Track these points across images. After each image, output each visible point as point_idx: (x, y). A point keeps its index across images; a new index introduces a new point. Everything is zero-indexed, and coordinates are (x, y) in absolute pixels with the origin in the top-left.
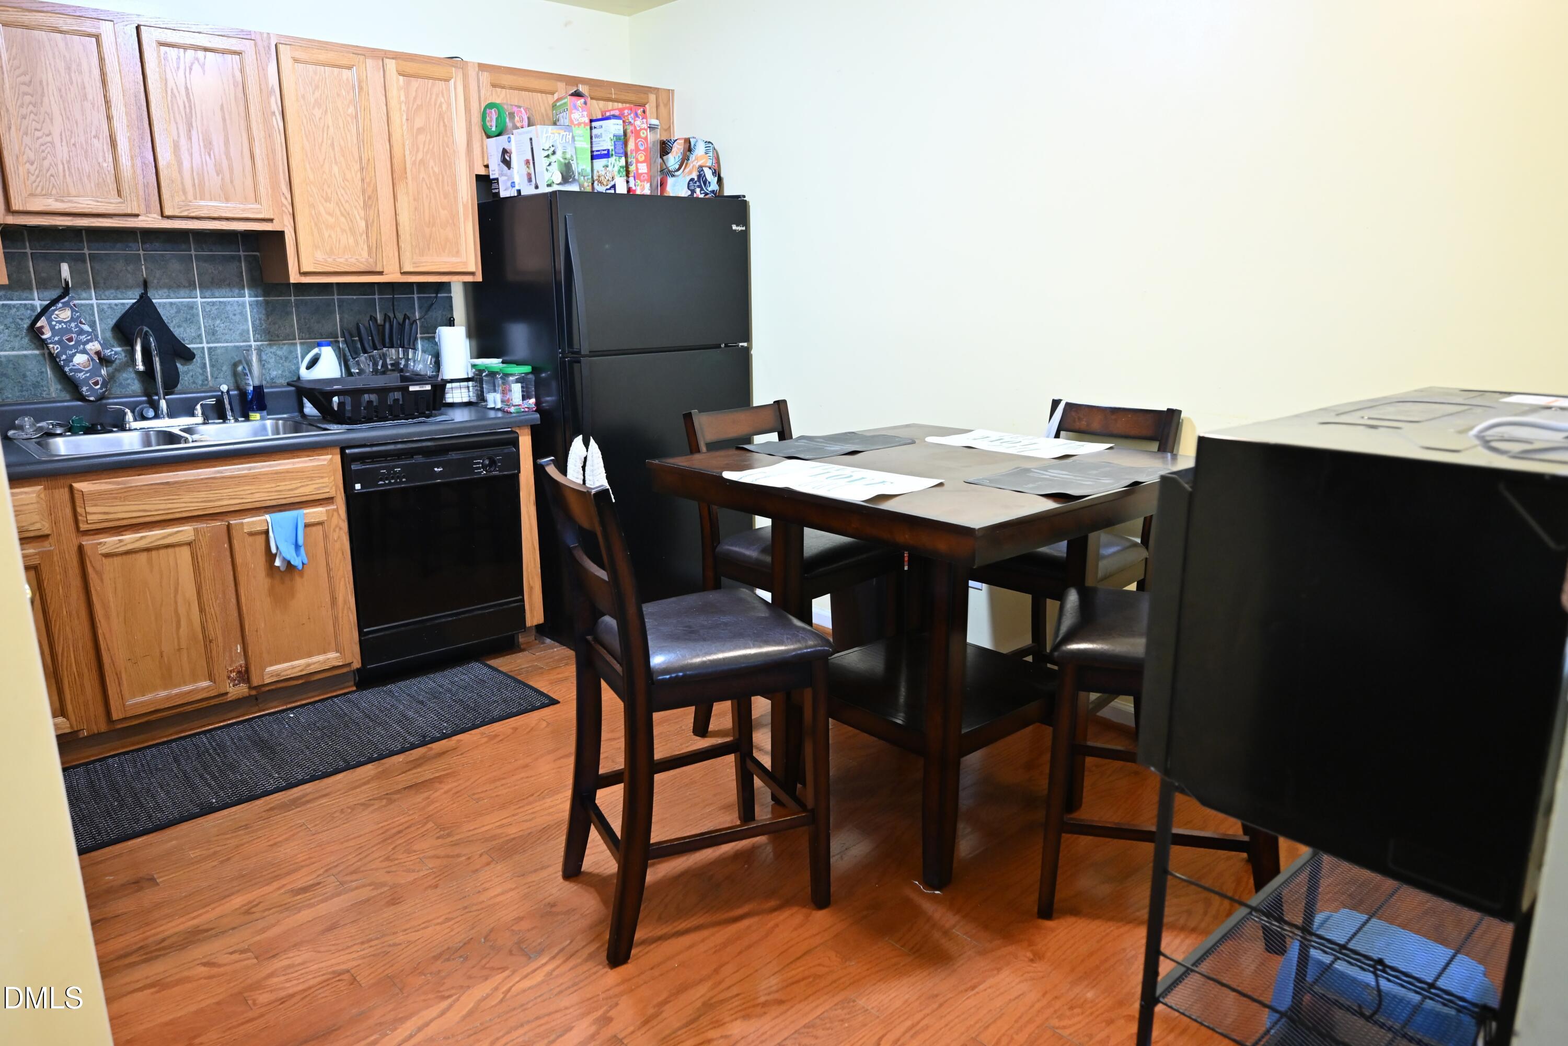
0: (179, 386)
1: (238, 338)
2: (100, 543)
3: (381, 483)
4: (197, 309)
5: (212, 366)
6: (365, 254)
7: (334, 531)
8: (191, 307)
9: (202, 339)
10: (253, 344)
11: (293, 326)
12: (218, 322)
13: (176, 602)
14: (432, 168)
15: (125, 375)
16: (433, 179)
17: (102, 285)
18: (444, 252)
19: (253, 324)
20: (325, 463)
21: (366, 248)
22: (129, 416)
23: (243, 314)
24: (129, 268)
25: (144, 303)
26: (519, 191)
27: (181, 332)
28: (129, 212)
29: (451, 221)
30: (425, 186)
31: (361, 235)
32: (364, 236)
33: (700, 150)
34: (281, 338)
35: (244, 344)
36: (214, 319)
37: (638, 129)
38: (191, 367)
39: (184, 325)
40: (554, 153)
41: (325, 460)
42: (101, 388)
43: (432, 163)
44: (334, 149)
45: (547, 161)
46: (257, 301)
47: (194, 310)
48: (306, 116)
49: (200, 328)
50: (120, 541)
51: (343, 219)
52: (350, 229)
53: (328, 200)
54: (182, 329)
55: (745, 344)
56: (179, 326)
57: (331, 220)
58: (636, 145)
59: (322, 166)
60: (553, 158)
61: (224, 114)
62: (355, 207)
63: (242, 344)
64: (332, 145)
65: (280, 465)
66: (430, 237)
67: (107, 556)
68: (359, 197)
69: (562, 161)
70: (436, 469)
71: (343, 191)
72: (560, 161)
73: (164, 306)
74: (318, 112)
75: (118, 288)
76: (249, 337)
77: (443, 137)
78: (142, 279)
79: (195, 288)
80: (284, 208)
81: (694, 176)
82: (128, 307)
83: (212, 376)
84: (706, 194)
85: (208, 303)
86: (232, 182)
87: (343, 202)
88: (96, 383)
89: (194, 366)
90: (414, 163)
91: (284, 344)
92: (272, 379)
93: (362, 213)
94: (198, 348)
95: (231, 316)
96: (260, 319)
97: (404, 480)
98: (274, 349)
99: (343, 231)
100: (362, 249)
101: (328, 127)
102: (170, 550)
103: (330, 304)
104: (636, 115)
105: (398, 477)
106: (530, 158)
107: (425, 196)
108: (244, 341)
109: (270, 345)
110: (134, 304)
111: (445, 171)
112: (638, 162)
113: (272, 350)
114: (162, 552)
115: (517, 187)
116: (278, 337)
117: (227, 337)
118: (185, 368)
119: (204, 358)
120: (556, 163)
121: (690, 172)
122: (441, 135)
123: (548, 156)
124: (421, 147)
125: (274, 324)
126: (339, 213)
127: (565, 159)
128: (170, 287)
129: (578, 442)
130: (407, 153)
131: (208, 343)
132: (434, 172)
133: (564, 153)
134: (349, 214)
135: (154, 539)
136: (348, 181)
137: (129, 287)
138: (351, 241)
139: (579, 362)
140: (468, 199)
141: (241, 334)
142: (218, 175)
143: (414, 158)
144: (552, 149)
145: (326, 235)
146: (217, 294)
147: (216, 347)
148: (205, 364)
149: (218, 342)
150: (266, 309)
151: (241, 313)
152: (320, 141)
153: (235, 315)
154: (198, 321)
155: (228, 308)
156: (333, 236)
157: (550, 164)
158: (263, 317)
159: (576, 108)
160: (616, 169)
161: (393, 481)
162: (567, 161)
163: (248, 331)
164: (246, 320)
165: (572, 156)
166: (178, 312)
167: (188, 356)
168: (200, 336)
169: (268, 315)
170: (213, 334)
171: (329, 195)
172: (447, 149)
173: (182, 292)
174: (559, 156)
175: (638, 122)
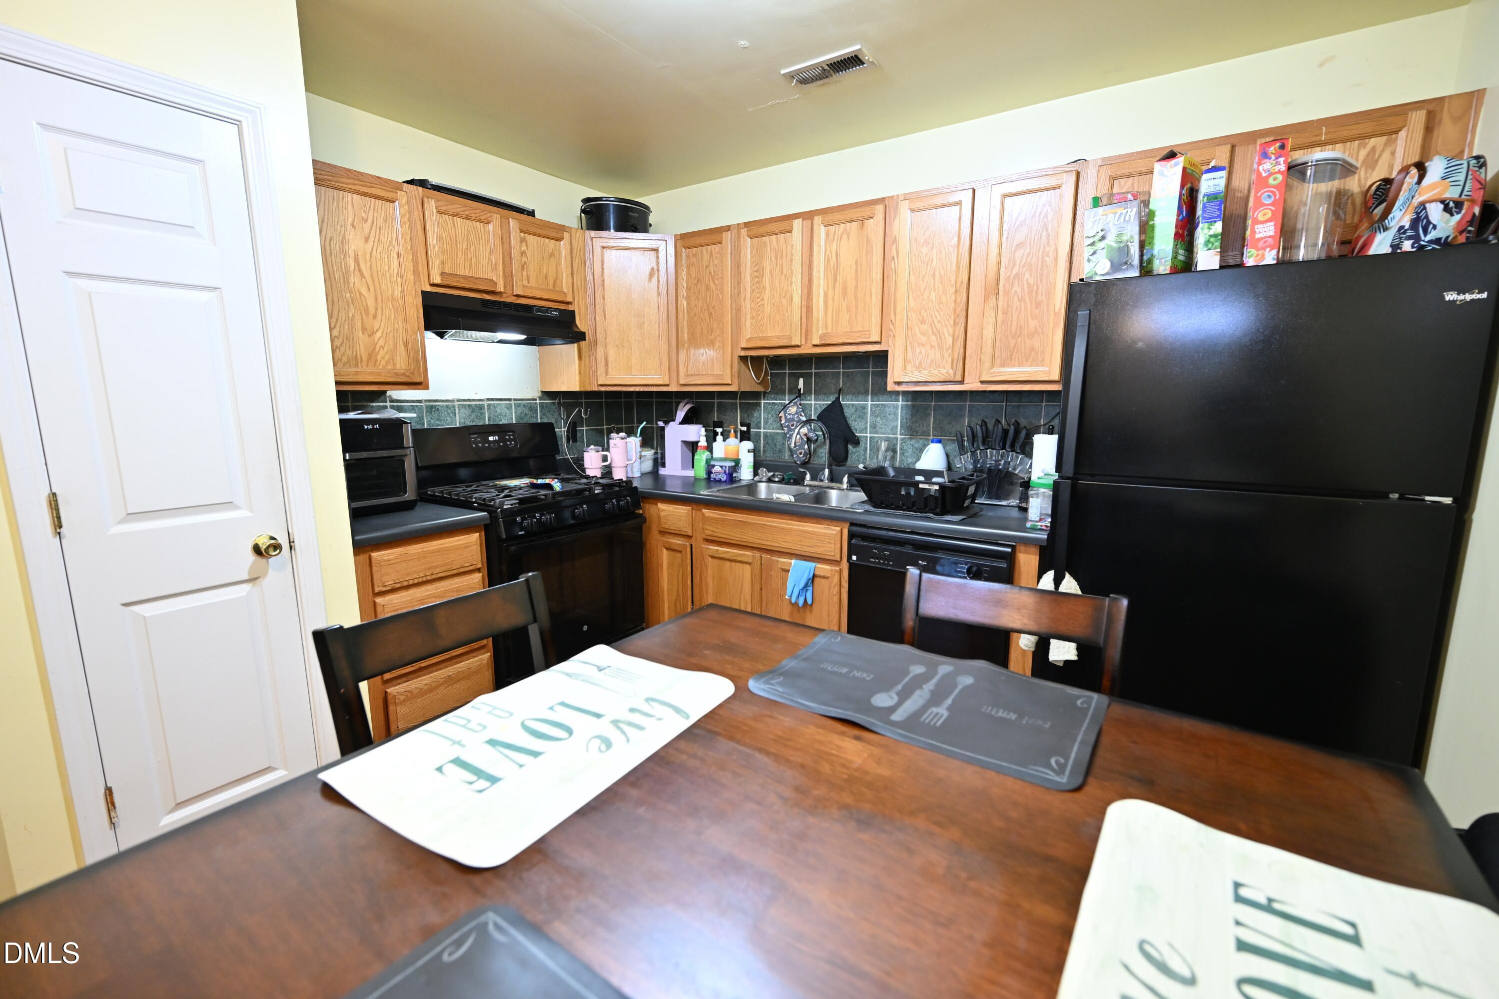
0: (849, 460)
1: (889, 431)
2: (708, 548)
3: (872, 560)
4: (867, 409)
5: (871, 450)
6: (949, 366)
7: (834, 587)
8: (864, 407)
9: (867, 430)
10: (899, 436)
11: (929, 425)
12: (878, 419)
13: (740, 599)
14: (1027, 280)
15: (821, 450)
16: (1026, 290)
17: (820, 392)
18: (1027, 361)
19: (901, 422)
20: (834, 532)
21: (950, 360)
22: (808, 477)
23: (896, 414)
24: (833, 381)
25: (837, 403)
27: (856, 425)
28: (793, 343)
29: (1040, 330)
30: (1016, 297)
31: (947, 350)
32: (950, 351)
34: (919, 434)
35: (893, 436)
36: (876, 417)
37: (1264, 175)
38: (858, 449)
39: (858, 420)
40: (1103, 238)
41: (834, 530)
42: (803, 457)
43: (1027, 275)
44: (934, 278)
45: (1091, 250)
46: (906, 405)
47: (866, 410)
48: (915, 255)
49: (867, 423)
50: (717, 550)
51: (934, 337)
52: (939, 345)
53: (923, 322)
54: (856, 423)
55: (1445, 500)
56: (855, 421)
57: (923, 339)
59: (922, 294)
60: (1101, 245)
61: (857, 267)
62: (946, 326)
63: (891, 436)
64: (934, 275)
65: (807, 526)
66: (1014, 347)
67: (712, 557)
68: (950, 317)
69: (1115, 245)
70: (920, 562)
71: (937, 313)
72: (1111, 246)
73: (848, 407)
74: (925, 250)
75: (825, 394)
76: (897, 432)
77: (1044, 247)
78: (839, 388)
79: (868, 395)
80: (890, 333)
81: (1407, 221)
82: (825, 406)
83: (870, 457)
85: (874, 405)
86: (856, 316)
87: (936, 322)
88: (801, 453)
89: (860, 449)
90: (1008, 279)
91: (921, 439)
92: (908, 464)
93: (951, 331)
94: (864, 437)
95: (888, 415)
96: (906, 419)
97: (891, 563)
98: (913, 442)
99: (932, 347)
100: (947, 362)
101: (932, 260)
102: (741, 565)
103: (961, 409)
104: (1265, 155)
105: (886, 560)
107: (1014, 308)
108: (893, 434)
109: (911, 439)
110: (831, 404)
111: (1041, 281)
113: (911, 443)
114: (737, 564)
116: (917, 432)
117: (883, 430)
118: (854, 450)
119: (866, 444)
120: (1105, 251)
121: (1405, 217)
122: (1042, 245)
123: (1093, 244)
124: (1018, 262)
125: (916, 422)
126: (930, 332)
127: (1121, 242)
128: (854, 394)
130: (1002, 270)
131: (870, 433)
132: (1028, 284)
133: (1119, 235)
134: (939, 332)
135: (730, 555)
136: (942, 303)
137: (831, 394)
138: (938, 355)
140: (1060, 309)
141: (892, 429)
142: (848, 312)
143: (1008, 274)
144: (1101, 234)
145: (918, 351)
146: (881, 399)
147: (875, 437)
148: (866, 448)
149: (877, 434)
150: (912, 411)
151: (894, 414)
152: (924, 273)
153: (890, 414)
154: (867, 418)
155: (887, 409)
156: (923, 351)
157: (1094, 253)
158: (909, 417)
161: (882, 561)
162: (1122, 245)
163: (897, 426)
164: (897, 419)
165: (1132, 237)
166: (856, 411)
167: (856, 442)
168: (866, 428)
169: (912, 416)
170: (874, 428)
171: (925, 318)
172: (1047, 259)
173: (860, 397)
174: (1111, 240)
175: (1267, 165)
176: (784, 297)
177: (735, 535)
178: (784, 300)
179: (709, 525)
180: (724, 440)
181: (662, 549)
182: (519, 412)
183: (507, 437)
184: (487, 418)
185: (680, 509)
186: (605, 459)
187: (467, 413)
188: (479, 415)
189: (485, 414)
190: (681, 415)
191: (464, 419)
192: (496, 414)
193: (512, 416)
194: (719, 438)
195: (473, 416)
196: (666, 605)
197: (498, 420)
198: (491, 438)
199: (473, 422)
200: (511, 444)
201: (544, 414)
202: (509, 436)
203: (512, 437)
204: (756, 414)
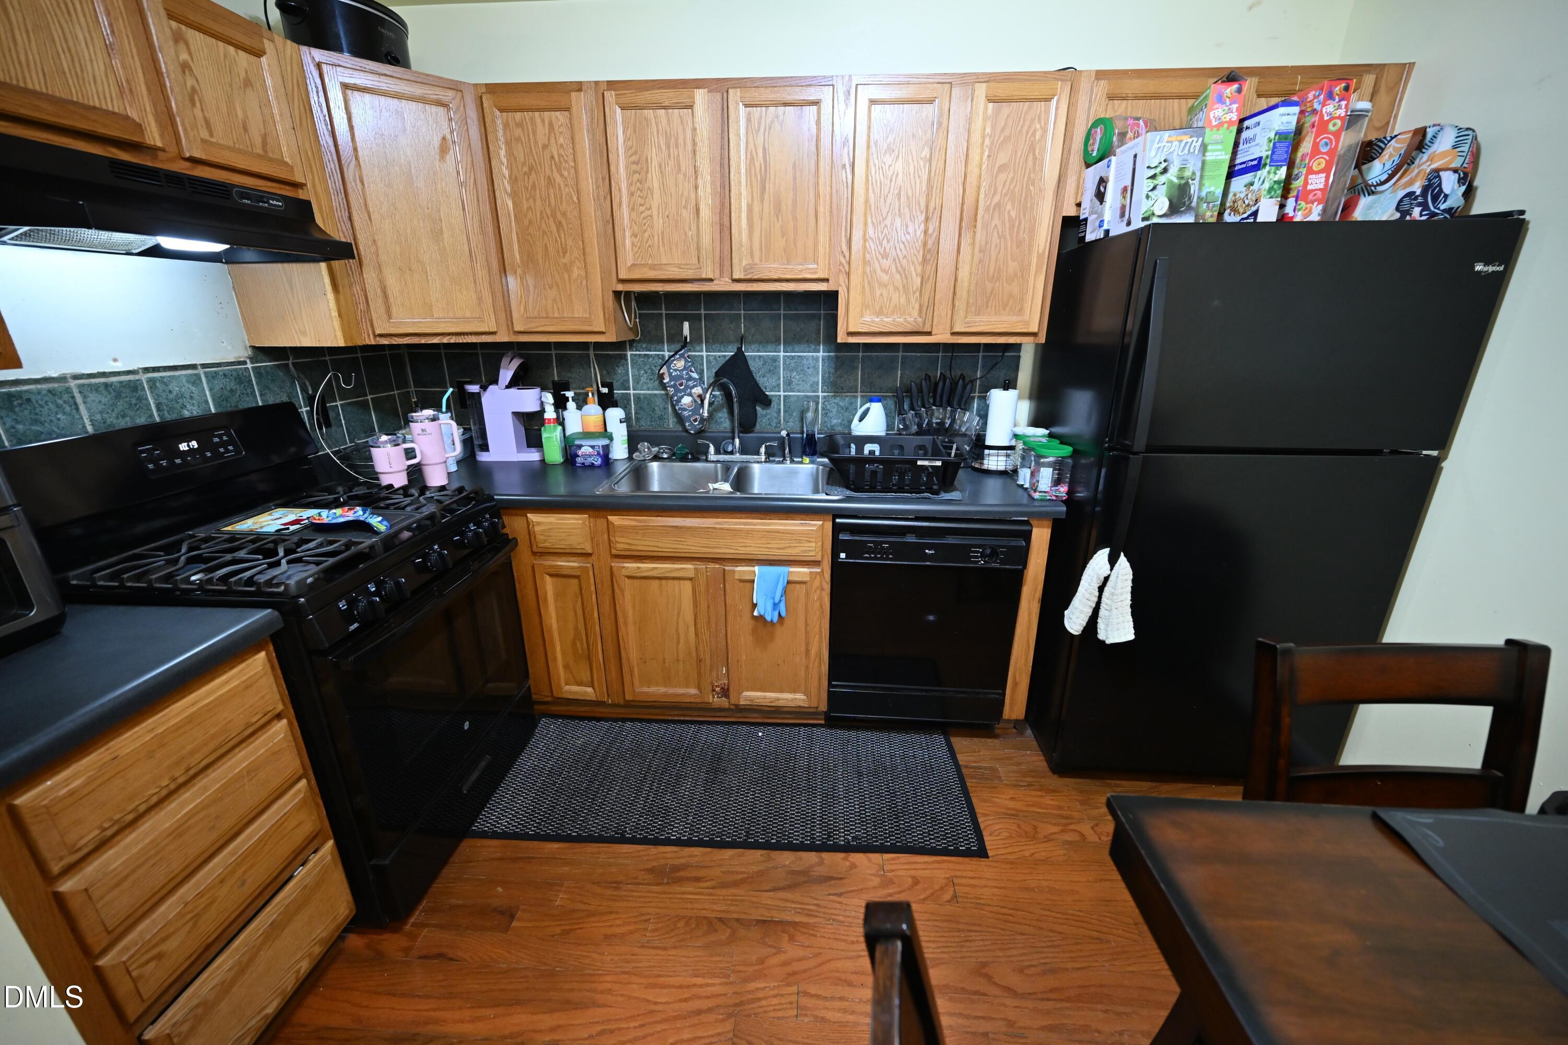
0: (758, 425)
1: (808, 388)
2: (624, 567)
3: (866, 555)
4: (779, 362)
5: (785, 411)
6: (915, 313)
7: (815, 591)
8: (775, 360)
9: (780, 388)
10: (820, 394)
11: (857, 380)
12: (794, 374)
13: (678, 623)
14: (1009, 212)
15: (720, 415)
16: (1007, 225)
17: (714, 341)
18: (1004, 310)
19: (823, 377)
20: (814, 528)
21: (917, 306)
22: (712, 449)
23: (816, 368)
24: (732, 326)
25: (739, 355)
26: (1107, 232)
27: (764, 381)
28: (704, 276)
29: (1019, 274)
30: (995, 234)
31: (914, 293)
32: (918, 294)
33: (1444, 143)
34: (845, 390)
35: (813, 394)
36: (792, 371)
37: (1326, 118)
38: (768, 411)
39: (768, 375)
40: (1165, 171)
41: (814, 525)
42: (698, 425)
43: (1009, 207)
44: (899, 199)
45: (1152, 184)
46: (829, 356)
47: (777, 363)
48: (875, 165)
49: (779, 378)
50: (639, 568)
51: (898, 277)
52: (904, 286)
53: (885, 256)
54: (766, 379)
55: (1435, 453)
56: (764, 376)
57: (885, 278)
58: (1316, 146)
59: (884, 219)
60: (1162, 179)
61: (795, 172)
62: (913, 263)
63: (811, 394)
64: (899, 194)
65: (773, 524)
66: (991, 294)
67: (629, 577)
68: (918, 252)
69: (1175, 180)
70: (927, 551)
71: (902, 246)
72: (1171, 182)
73: (754, 359)
74: (888, 159)
75: (722, 343)
76: (818, 389)
77: (1030, 174)
78: (740, 336)
79: (780, 344)
80: (841, 268)
81: (1417, 188)
82: (728, 358)
83: (784, 420)
84: (1433, 215)
85: (788, 357)
86: (795, 243)
87: (901, 257)
88: (695, 420)
89: (771, 411)
90: (987, 209)
91: (847, 396)
92: (833, 426)
93: (919, 269)
94: (776, 396)
95: (806, 369)
96: (829, 373)
97: (891, 556)
98: (837, 400)
99: (896, 289)
100: (913, 308)
101: (897, 175)
102: (676, 582)
103: (893, 360)
104: (1330, 96)
105: (885, 553)
106: (1129, 183)
107: (993, 246)
108: (813, 392)
109: (835, 397)
110: (732, 356)
111: (1024, 215)
112: (1310, 171)
113: (835, 401)
114: (670, 582)
115: (1105, 227)
116: (843, 389)
117: (800, 387)
118: (764, 412)
119: (780, 404)
120: (1165, 186)
121: (1411, 182)
122: (1028, 170)
123: (1153, 177)
124: (1000, 188)
125: (841, 377)
126: (894, 270)
127: (1182, 178)
128: (760, 343)
129: (1102, 557)
130: (982, 196)
131: (784, 391)
132: (1010, 217)
133: (1182, 169)
134: (904, 270)
135: (663, 571)
136: (909, 233)
137: (730, 342)
138: (903, 300)
139: (1128, 459)
140: (1045, 248)
141: (812, 386)
142: (783, 237)
143: (988, 203)
144: (1164, 165)
145: (878, 293)
146: (797, 349)
147: (790, 396)
148: (780, 409)
149: (793, 391)
150: (835, 363)
151: (814, 367)
152: (886, 192)
153: (809, 368)
154: (779, 372)
155: (805, 361)
156: (885, 294)
157: (1154, 188)
158: (832, 370)
159: (1221, 100)
160: (1267, 185)
161: (879, 556)
162: (1183, 182)
163: (818, 382)
164: (818, 373)
165: (1194, 173)
166: (764, 364)
167: (767, 402)
168: (779, 385)
169: (836, 369)
170: (789, 384)
171: (887, 250)
172: (1032, 188)
173: (770, 346)
174: (1172, 175)
175: (1330, 108)
176: (684, 207)
177: (667, 545)
178: (684, 211)
179: (623, 537)
180: (579, 408)
181: (542, 579)
182: (217, 388)
183: (216, 440)
184: (153, 406)
185: (568, 519)
186: (410, 454)
187: (104, 400)
188: (134, 401)
189: (147, 399)
190: (506, 374)
191: (101, 412)
192: (171, 396)
193: (206, 396)
194: (571, 405)
195: (121, 405)
196: (558, 648)
197: (178, 406)
198: (183, 447)
199: (123, 416)
200: (227, 451)
201: (267, 387)
202: (220, 436)
203: (225, 438)
204: (620, 370)
